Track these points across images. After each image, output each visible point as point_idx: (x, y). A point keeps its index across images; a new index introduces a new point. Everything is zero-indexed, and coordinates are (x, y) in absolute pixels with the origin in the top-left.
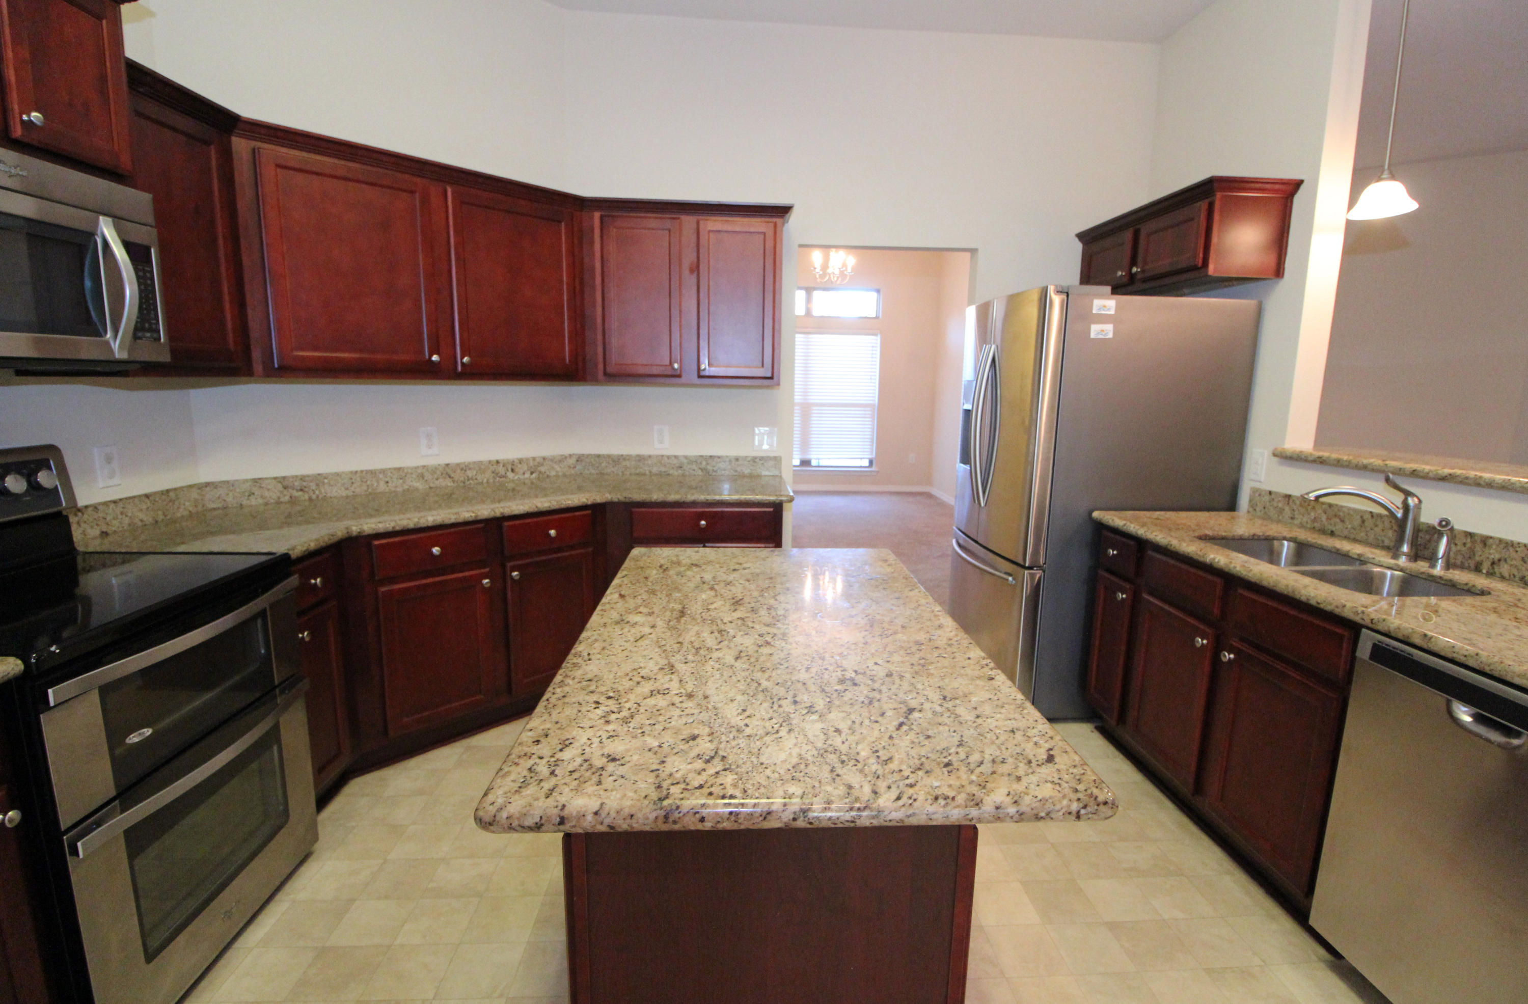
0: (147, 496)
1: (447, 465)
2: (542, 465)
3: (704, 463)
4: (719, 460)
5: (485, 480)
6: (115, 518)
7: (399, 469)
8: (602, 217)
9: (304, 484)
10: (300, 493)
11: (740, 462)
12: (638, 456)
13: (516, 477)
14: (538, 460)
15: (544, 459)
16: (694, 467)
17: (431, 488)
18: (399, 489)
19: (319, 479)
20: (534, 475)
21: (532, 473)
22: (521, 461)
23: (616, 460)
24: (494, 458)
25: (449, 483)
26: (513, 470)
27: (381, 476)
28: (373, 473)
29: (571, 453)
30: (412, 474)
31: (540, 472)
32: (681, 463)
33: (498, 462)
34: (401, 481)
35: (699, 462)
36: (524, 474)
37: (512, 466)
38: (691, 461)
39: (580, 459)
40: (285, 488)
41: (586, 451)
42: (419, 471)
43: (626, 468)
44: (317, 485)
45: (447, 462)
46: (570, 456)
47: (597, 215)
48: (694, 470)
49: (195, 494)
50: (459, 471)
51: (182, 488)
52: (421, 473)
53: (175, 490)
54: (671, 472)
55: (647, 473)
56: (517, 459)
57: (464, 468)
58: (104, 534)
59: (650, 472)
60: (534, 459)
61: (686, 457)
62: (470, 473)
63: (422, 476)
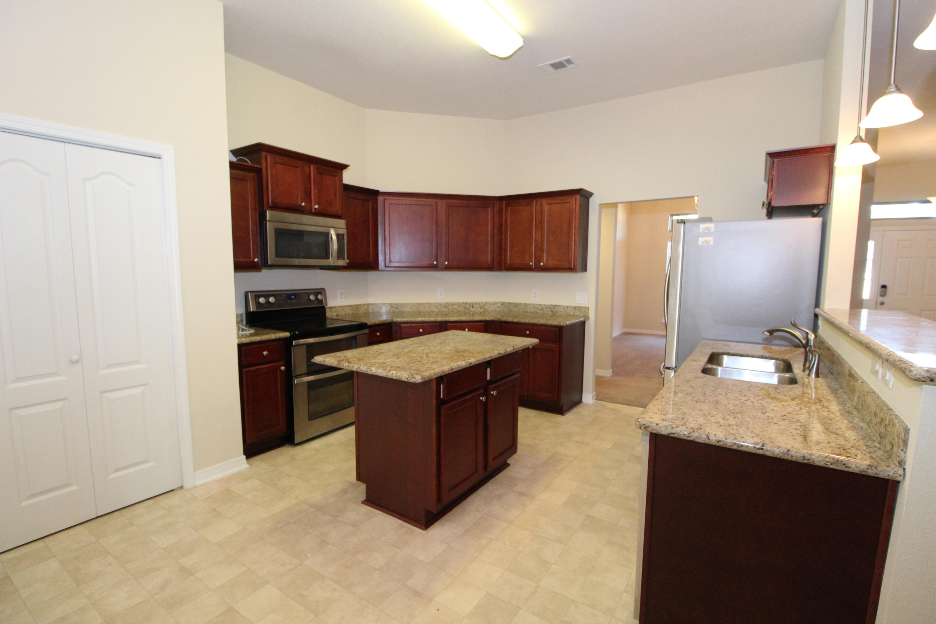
0: (351, 306)
1: (446, 303)
2: (486, 305)
3: (552, 308)
4: (559, 307)
5: (461, 310)
6: (341, 311)
7: (428, 303)
8: (506, 203)
9: (398, 306)
10: (396, 309)
11: (569, 308)
12: (525, 304)
14: (484, 303)
15: (486, 303)
16: (548, 310)
17: (440, 311)
18: (429, 311)
19: (402, 305)
20: (482, 310)
21: (481, 309)
22: (476, 303)
23: (516, 305)
24: (465, 301)
25: (446, 310)
26: (472, 307)
27: (422, 305)
28: (419, 304)
29: (499, 301)
30: (433, 305)
31: (484, 308)
32: (544, 308)
33: (466, 303)
34: (429, 308)
35: (550, 307)
36: (477, 308)
37: (472, 305)
38: (547, 307)
39: (503, 304)
40: (392, 307)
41: (505, 301)
42: (436, 305)
43: (520, 309)
44: (402, 307)
45: (446, 302)
46: (499, 302)
47: (504, 202)
48: (548, 311)
49: (366, 307)
50: (451, 305)
51: (362, 305)
52: (437, 305)
53: (360, 305)
54: (538, 312)
55: (529, 311)
56: (475, 302)
57: (453, 304)
58: (337, 315)
59: (530, 311)
60: (482, 303)
61: (545, 305)
62: (455, 307)
63: (437, 306)
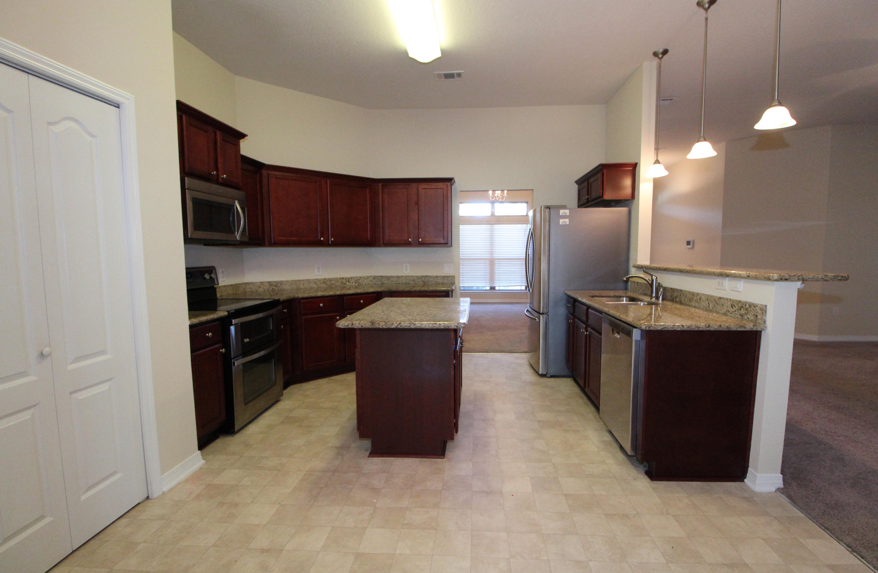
0: (232, 285)
1: (325, 279)
2: (360, 280)
3: (423, 279)
4: (429, 277)
5: (338, 285)
7: (308, 280)
8: (382, 185)
9: (277, 284)
10: (275, 287)
11: (438, 278)
12: (397, 276)
13: (350, 284)
15: (361, 277)
16: (419, 280)
17: (318, 287)
18: (308, 287)
19: (281, 283)
20: (357, 284)
21: (356, 283)
22: (351, 278)
23: (388, 278)
24: (341, 277)
25: (325, 285)
26: (348, 282)
27: (302, 282)
28: (299, 281)
29: (371, 275)
30: (312, 282)
31: (359, 282)
32: (414, 279)
33: (343, 278)
34: (308, 284)
35: (421, 278)
36: (353, 283)
37: (348, 280)
38: (418, 277)
39: (374, 277)
40: (271, 285)
41: (377, 275)
42: (315, 280)
43: (393, 281)
44: (281, 285)
45: (324, 278)
46: (371, 276)
47: (380, 184)
48: (419, 282)
49: (243, 286)
50: (329, 281)
52: (315, 281)
53: (239, 284)
54: (410, 282)
55: (401, 283)
56: (350, 277)
57: (331, 280)
58: (223, 293)
59: (402, 283)
60: (357, 277)
61: (416, 276)
62: (333, 282)
63: (316, 283)
